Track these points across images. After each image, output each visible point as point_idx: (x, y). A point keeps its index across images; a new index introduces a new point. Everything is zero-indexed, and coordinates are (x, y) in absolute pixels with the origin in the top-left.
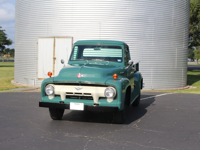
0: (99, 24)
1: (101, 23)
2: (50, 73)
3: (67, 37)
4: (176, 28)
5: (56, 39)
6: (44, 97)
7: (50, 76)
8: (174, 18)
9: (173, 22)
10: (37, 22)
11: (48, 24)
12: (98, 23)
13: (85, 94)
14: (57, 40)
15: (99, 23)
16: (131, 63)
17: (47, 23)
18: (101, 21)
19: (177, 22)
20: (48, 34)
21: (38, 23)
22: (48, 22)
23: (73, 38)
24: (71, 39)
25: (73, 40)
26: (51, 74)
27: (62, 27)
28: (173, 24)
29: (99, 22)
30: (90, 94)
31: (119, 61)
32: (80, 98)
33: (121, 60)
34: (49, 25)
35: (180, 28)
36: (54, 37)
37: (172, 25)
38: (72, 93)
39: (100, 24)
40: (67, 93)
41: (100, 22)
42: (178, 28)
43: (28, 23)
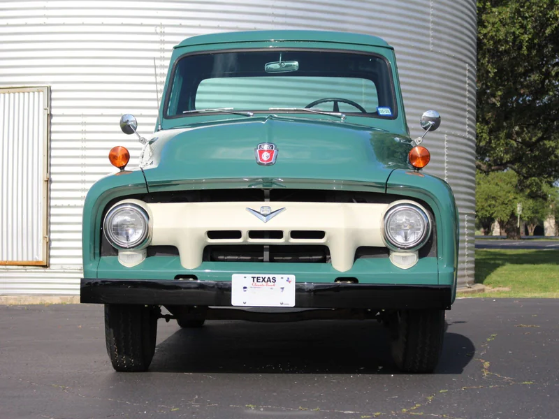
0: (157, 33)
1: (167, 30)
2: (120, 154)
3: (23, 88)
4: (442, 58)
6: (97, 258)
7: (122, 168)
8: (436, 20)
9: (431, 33)
12: (152, 30)
13: (295, 234)
15: (159, 30)
16: (431, 123)
18: (165, 22)
19: (445, 33)
23: (50, 91)
24: (43, 96)
25: (50, 99)
26: (127, 157)
28: (431, 40)
29: (157, 26)
30: (320, 234)
31: (385, 113)
32: (266, 255)
33: (392, 111)
35: (454, 58)
37: (428, 43)
38: (237, 234)
39: (163, 34)
40: (212, 234)
41: (161, 26)
42: (447, 55)
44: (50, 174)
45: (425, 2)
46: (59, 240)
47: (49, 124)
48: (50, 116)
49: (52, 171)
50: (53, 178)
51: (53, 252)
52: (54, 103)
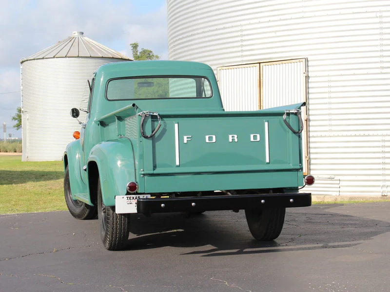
0: (377, 17)
1: (384, 14)
5: (264, 67)
10: (215, 28)
11: (242, 31)
12: (374, 15)
14: (266, 68)
17: (239, 28)
18: (382, 9)
20: (242, 56)
21: (216, 30)
22: (241, 25)
23: (307, 60)
24: (303, 65)
25: (307, 66)
27: (278, 34)
29: (377, 12)
34: (244, 33)
36: (260, 63)
39: (381, 17)
43: (193, 33)
44: (309, 115)
46: (316, 159)
47: (307, 82)
48: (307, 77)
49: (310, 114)
50: (311, 118)
51: (312, 167)
52: (310, 69)
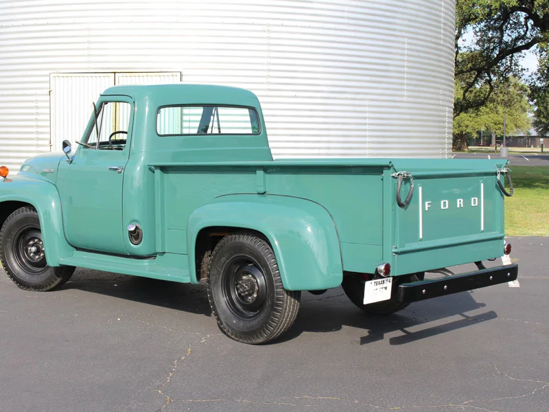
0: (264, 31)
5: (121, 78)
10: (45, 21)
11: (90, 30)
12: (261, 28)
15: (266, 28)
20: (89, 62)
21: (47, 24)
22: (90, 23)
25: (181, 82)
29: (264, 25)
34: (92, 33)
36: (115, 73)
39: (269, 32)
41: (268, 25)
43: (4, 24)
45: (439, 2)
